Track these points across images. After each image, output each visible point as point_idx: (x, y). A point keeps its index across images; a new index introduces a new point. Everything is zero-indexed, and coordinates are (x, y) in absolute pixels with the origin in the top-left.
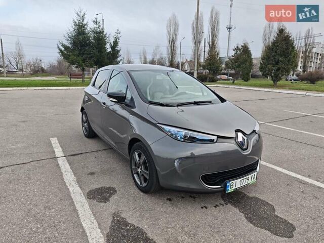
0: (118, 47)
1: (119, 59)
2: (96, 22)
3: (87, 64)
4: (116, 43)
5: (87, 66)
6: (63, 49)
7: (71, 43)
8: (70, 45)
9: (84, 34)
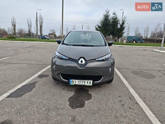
0: (124, 25)
1: (123, 32)
2: (114, 14)
3: (107, 34)
4: (123, 23)
5: (107, 35)
6: (97, 27)
7: (101, 25)
8: (101, 26)
9: (107, 20)
